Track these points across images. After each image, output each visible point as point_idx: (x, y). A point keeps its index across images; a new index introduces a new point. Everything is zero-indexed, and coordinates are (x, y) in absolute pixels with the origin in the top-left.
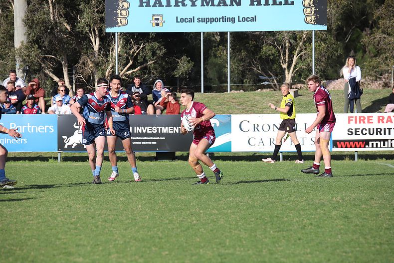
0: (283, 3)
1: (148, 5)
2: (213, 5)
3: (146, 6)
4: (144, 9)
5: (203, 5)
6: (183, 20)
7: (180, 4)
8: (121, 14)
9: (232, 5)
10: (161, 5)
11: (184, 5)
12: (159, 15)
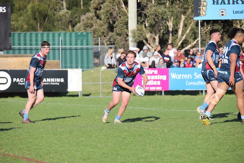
1: (218, 3)
3: (216, 4)
6: (237, 12)
7: (235, 3)
8: (202, 9)
10: (225, 4)
11: (237, 3)
12: (224, 10)
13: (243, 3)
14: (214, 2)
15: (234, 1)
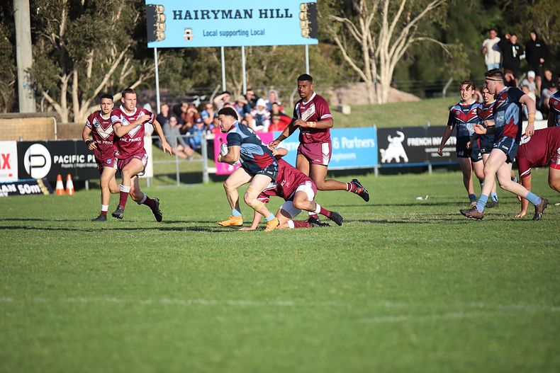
0: (285, 15)
1: (180, 18)
2: (231, 18)
4: (179, 21)
5: (223, 18)
7: (205, 16)
9: (245, 17)
10: (190, 18)
11: (208, 17)
13: (216, 18)
14: (175, 15)
15: (203, 15)
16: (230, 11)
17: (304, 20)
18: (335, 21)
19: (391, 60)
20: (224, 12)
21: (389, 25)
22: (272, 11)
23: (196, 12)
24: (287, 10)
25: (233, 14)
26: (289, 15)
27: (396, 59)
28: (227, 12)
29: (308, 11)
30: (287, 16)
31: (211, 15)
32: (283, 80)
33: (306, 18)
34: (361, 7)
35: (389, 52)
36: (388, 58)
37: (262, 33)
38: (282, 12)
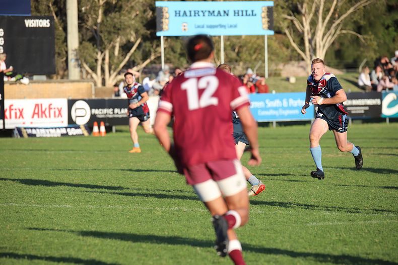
0: (251, 14)
1: (180, 16)
2: (214, 16)
4: (178, 18)
5: (209, 16)
7: (197, 15)
9: (224, 15)
10: (186, 16)
11: (199, 15)
13: (204, 16)
14: (176, 13)
15: (195, 13)
16: (214, 12)
17: (264, 18)
18: (286, 19)
19: (324, 46)
20: (209, 12)
21: (323, 22)
22: (242, 11)
23: (190, 12)
24: (252, 11)
25: (216, 13)
26: (254, 14)
27: (327, 45)
28: (211, 11)
29: (268, 12)
30: (253, 15)
31: (201, 14)
32: (249, 58)
33: (266, 16)
34: (304, 9)
35: (322, 40)
36: (322, 44)
37: (235, 26)
38: (249, 12)
